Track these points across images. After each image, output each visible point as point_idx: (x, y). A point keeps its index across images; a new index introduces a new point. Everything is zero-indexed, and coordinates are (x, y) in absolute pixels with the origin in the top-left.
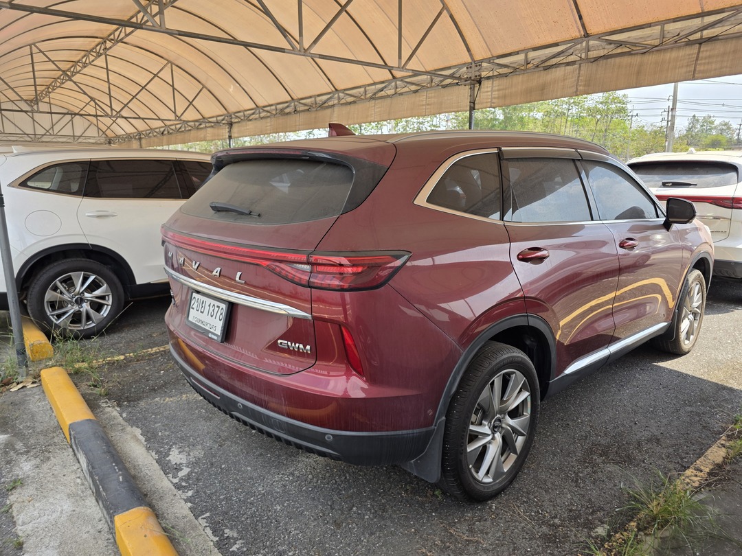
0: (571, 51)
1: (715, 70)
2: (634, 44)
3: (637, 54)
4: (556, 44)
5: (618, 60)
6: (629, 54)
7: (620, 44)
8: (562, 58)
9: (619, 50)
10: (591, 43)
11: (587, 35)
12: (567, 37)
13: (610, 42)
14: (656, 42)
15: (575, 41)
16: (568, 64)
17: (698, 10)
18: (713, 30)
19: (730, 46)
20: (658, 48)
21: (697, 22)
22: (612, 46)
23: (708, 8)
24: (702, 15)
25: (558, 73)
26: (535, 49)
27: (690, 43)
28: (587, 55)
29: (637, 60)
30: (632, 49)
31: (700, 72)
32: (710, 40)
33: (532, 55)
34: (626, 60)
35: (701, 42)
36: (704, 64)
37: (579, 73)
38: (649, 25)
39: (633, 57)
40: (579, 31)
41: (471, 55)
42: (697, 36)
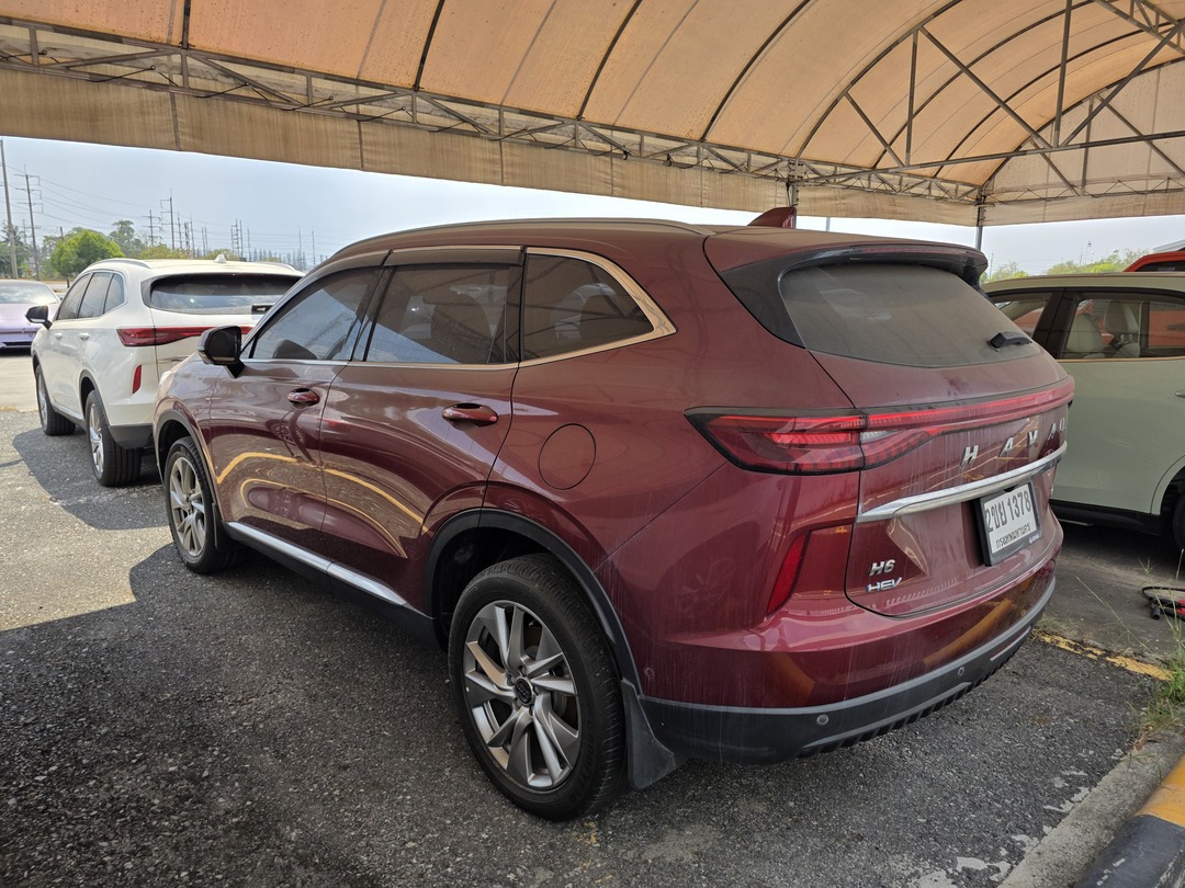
0: (148, 62)
1: (385, 163)
2: (272, 93)
3: (276, 108)
4: (118, 39)
5: (244, 107)
6: (266, 103)
7: (244, 82)
8: (129, 70)
9: (243, 92)
10: (190, 61)
11: (185, 46)
12: (140, 31)
13: (228, 74)
14: (302, 99)
15: (158, 47)
16: (151, 86)
17: (352, 74)
18: (370, 107)
19: (394, 135)
20: (308, 106)
21: (350, 91)
22: (231, 80)
23: (366, 77)
24: (357, 82)
25: (129, 96)
27: (349, 116)
28: (185, 81)
29: (277, 116)
30: (268, 98)
31: (369, 161)
32: (372, 119)
34: (259, 112)
35: (361, 119)
36: (371, 151)
37: (174, 109)
38: (292, 70)
39: (270, 111)
40: (170, 33)
42: (352, 109)
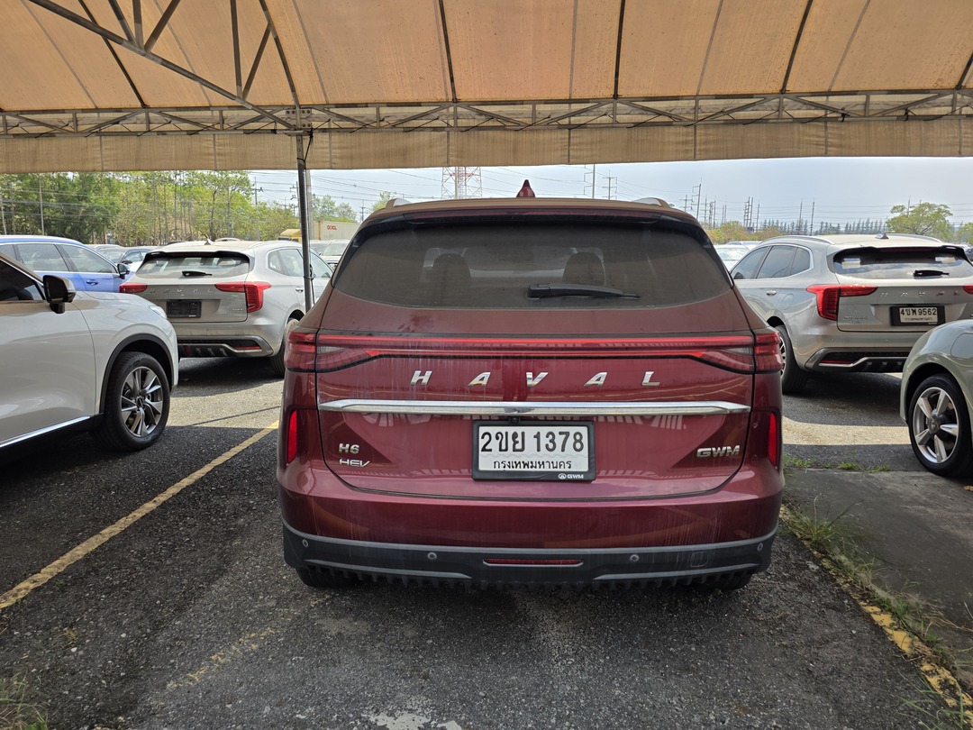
0: (436, 115)
1: (587, 157)
2: (508, 120)
3: (511, 130)
4: (418, 104)
5: (490, 133)
6: (503, 128)
7: (491, 117)
8: (425, 121)
9: (490, 123)
10: (459, 109)
11: (456, 101)
12: (432, 98)
13: (481, 113)
14: (529, 121)
15: (441, 104)
16: (435, 129)
17: (565, 96)
18: (579, 118)
19: (597, 135)
20: (532, 126)
21: (565, 108)
22: (483, 117)
23: (576, 96)
24: (570, 101)
25: (424, 137)
26: (390, 105)
27: (561, 127)
28: (456, 123)
29: (510, 136)
30: (505, 124)
31: (574, 157)
32: (579, 126)
33: (385, 111)
34: (499, 135)
35: (570, 127)
36: (577, 150)
37: (448, 142)
38: (522, 102)
39: (506, 132)
40: (447, 95)
41: (295, 96)
42: (566, 121)
